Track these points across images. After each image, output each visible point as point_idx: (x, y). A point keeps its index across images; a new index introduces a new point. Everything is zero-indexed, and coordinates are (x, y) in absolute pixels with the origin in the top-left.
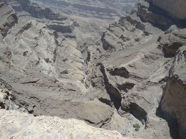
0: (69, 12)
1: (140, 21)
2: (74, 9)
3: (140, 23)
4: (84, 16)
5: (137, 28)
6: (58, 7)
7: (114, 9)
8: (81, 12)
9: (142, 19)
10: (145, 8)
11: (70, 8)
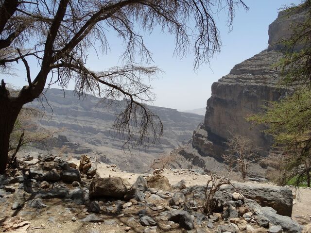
0: (97, 142)
1: (198, 155)
2: (105, 138)
3: (197, 157)
4: (120, 148)
5: (195, 165)
6: (81, 135)
7: (166, 138)
8: (116, 143)
9: (200, 152)
10: (202, 138)
11: (99, 136)
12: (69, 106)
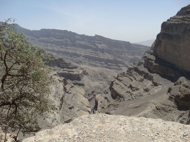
0: (80, 62)
1: (148, 72)
2: (84, 60)
3: (148, 74)
4: (93, 66)
5: (145, 79)
6: (70, 58)
7: (122, 60)
8: (91, 63)
9: (149, 70)
10: (152, 61)
11: (81, 58)
12: (62, 40)
